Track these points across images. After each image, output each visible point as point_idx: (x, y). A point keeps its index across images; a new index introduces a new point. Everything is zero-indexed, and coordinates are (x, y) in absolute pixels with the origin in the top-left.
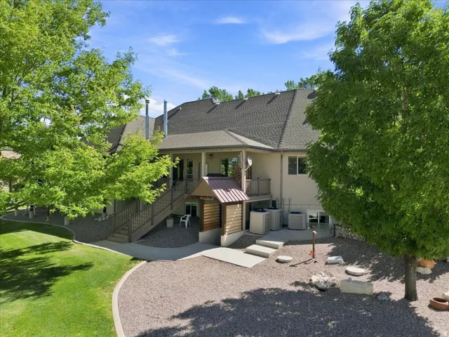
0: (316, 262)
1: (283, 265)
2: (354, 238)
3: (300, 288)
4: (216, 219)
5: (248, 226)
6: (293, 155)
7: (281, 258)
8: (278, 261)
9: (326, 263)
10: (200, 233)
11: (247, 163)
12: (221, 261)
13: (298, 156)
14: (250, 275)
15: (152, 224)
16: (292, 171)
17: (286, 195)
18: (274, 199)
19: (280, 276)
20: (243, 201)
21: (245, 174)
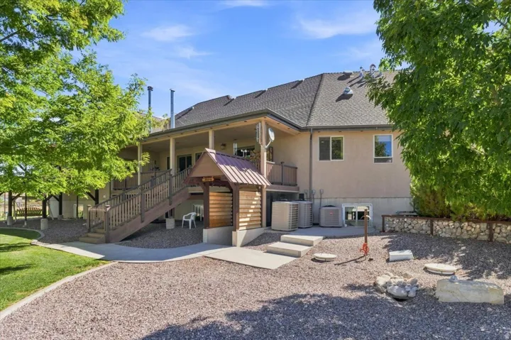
0: (371, 260)
1: (324, 265)
2: (413, 231)
3: (361, 294)
4: (227, 214)
5: (269, 224)
6: (325, 135)
7: (319, 255)
8: (314, 260)
9: (388, 261)
10: (204, 230)
11: (268, 137)
12: (230, 262)
13: (331, 137)
14: (273, 279)
15: (142, 222)
16: (324, 156)
17: (316, 186)
18: (301, 192)
19: (324, 280)
20: (262, 186)
21: (265, 154)
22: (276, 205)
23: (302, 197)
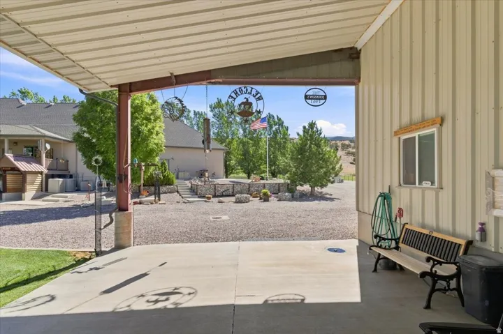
4: (19, 186)
10: (3, 194)
17: (80, 171)
20: (42, 172)
21: (44, 155)
22: (50, 180)
23: (71, 177)
